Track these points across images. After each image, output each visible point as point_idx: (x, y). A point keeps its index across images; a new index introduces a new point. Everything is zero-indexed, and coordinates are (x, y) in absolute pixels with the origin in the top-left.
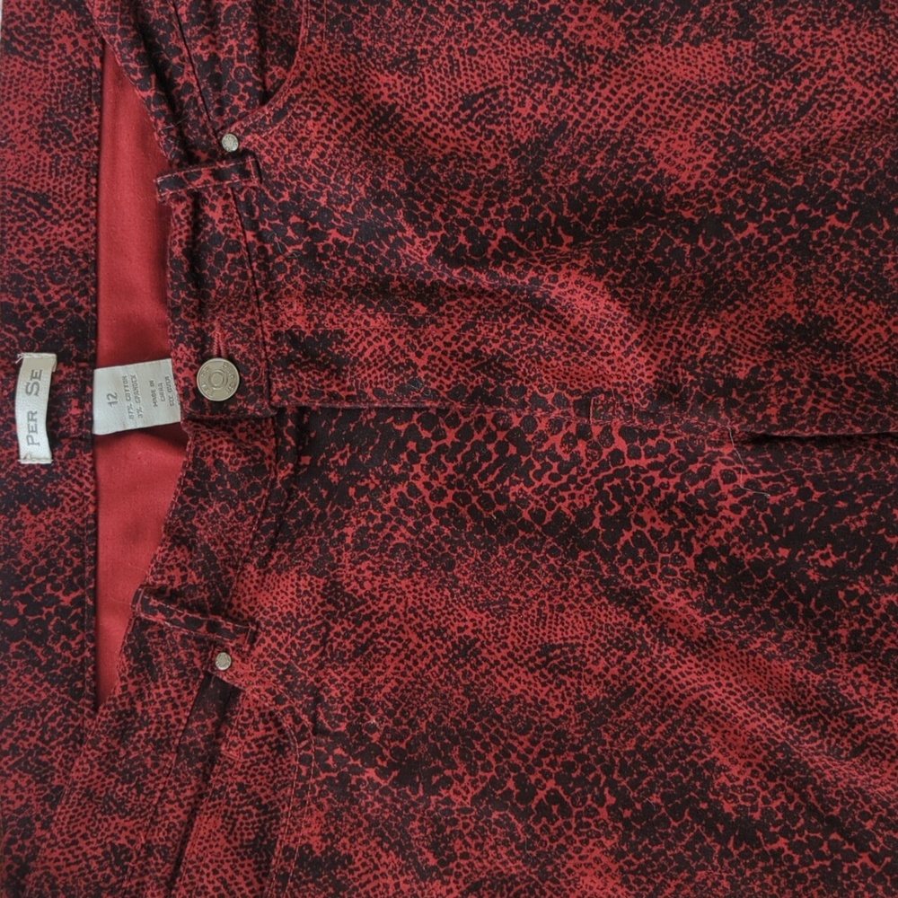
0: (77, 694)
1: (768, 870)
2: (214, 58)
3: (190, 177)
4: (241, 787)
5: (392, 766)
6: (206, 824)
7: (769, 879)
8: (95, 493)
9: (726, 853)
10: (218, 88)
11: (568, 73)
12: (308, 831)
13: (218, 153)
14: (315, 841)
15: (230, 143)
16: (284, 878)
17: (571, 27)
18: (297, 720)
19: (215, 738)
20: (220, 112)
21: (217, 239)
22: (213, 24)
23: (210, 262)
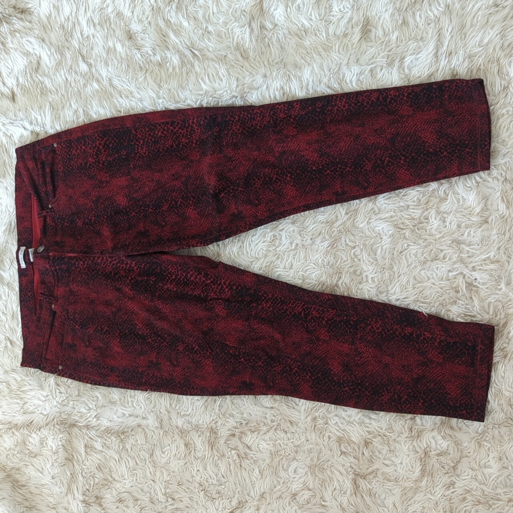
0: (32, 312)
1: (147, 345)
2: (46, 191)
3: (42, 213)
4: (58, 331)
5: (80, 325)
6: (52, 338)
7: (147, 347)
8: (34, 273)
9: (139, 342)
10: (48, 196)
11: (100, 186)
12: (69, 340)
13: (49, 208)
14: (70, 341)
15: (50, 206)
16: (65, 349)
17: (98, 177)
18: (65, 316)
19: (53, 321)
20: (48, 201)
21: (48, 224)
22: (46, 184)
23: (47, 229)
